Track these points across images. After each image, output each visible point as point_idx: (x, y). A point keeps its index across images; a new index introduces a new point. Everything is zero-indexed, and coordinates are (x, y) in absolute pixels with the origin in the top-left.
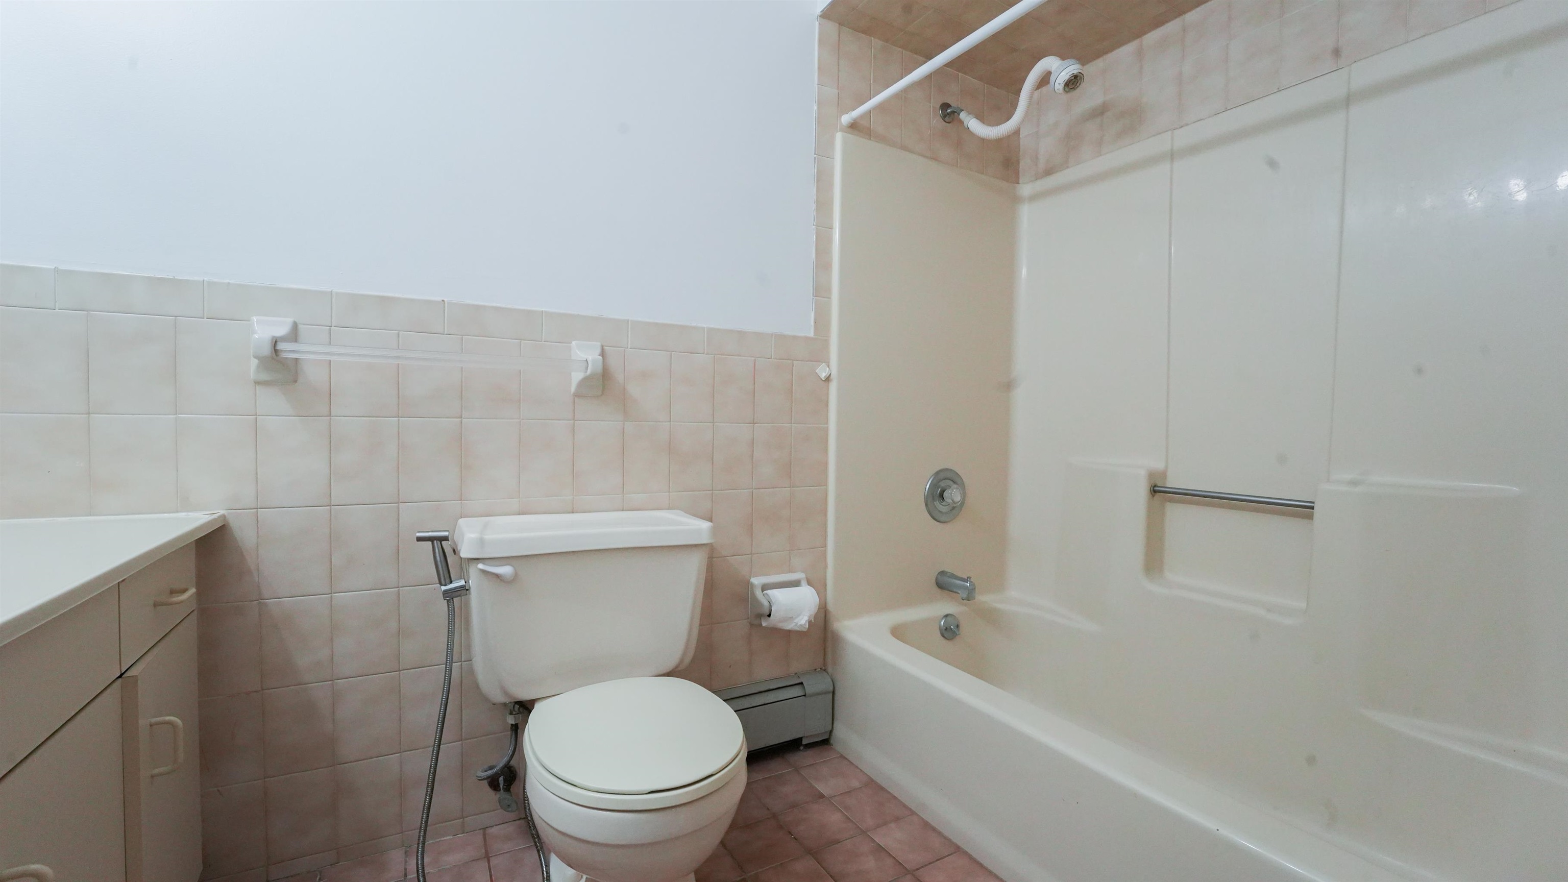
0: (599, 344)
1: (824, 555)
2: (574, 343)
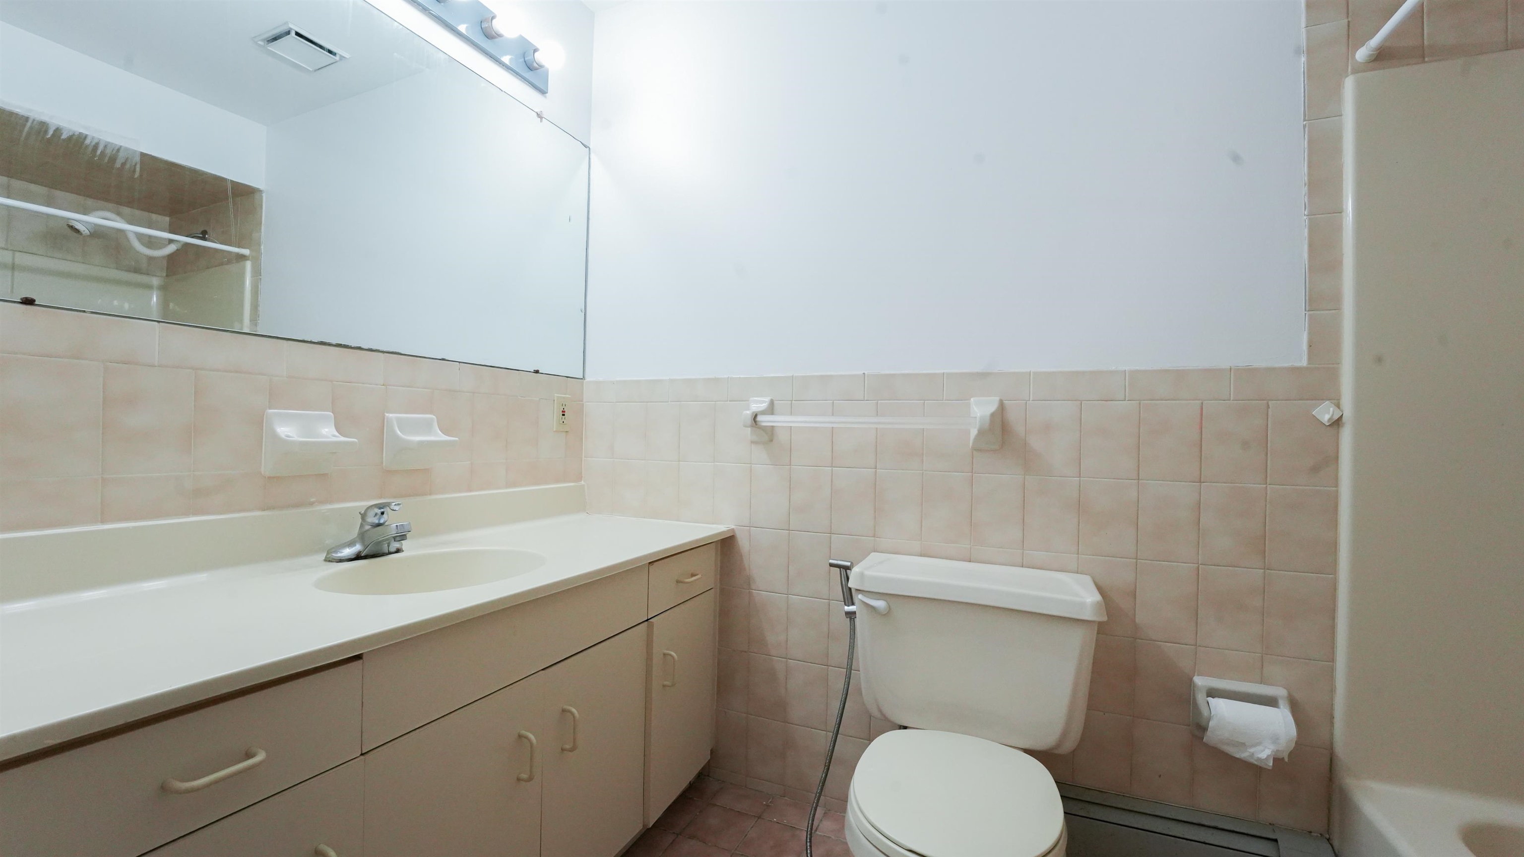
0: (997, 399)
2: (972, 399)
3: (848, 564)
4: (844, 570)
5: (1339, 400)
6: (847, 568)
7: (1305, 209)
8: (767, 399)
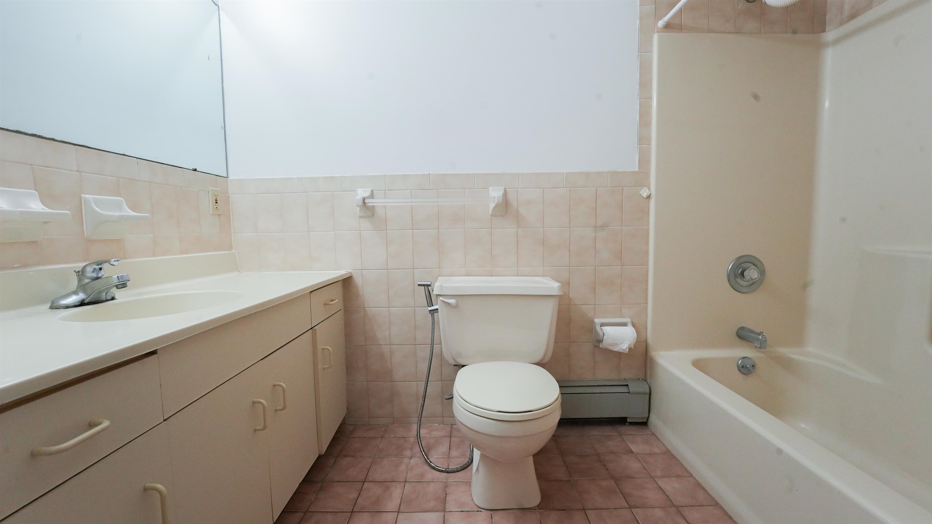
0: (503, 188)
1: (646, 308)
2: (490, 188)
3: (430, 283)
4: (427, 287)
5: (650, 186)
6: (429, 285)
7: (638, 96)
8: (370, 189)
